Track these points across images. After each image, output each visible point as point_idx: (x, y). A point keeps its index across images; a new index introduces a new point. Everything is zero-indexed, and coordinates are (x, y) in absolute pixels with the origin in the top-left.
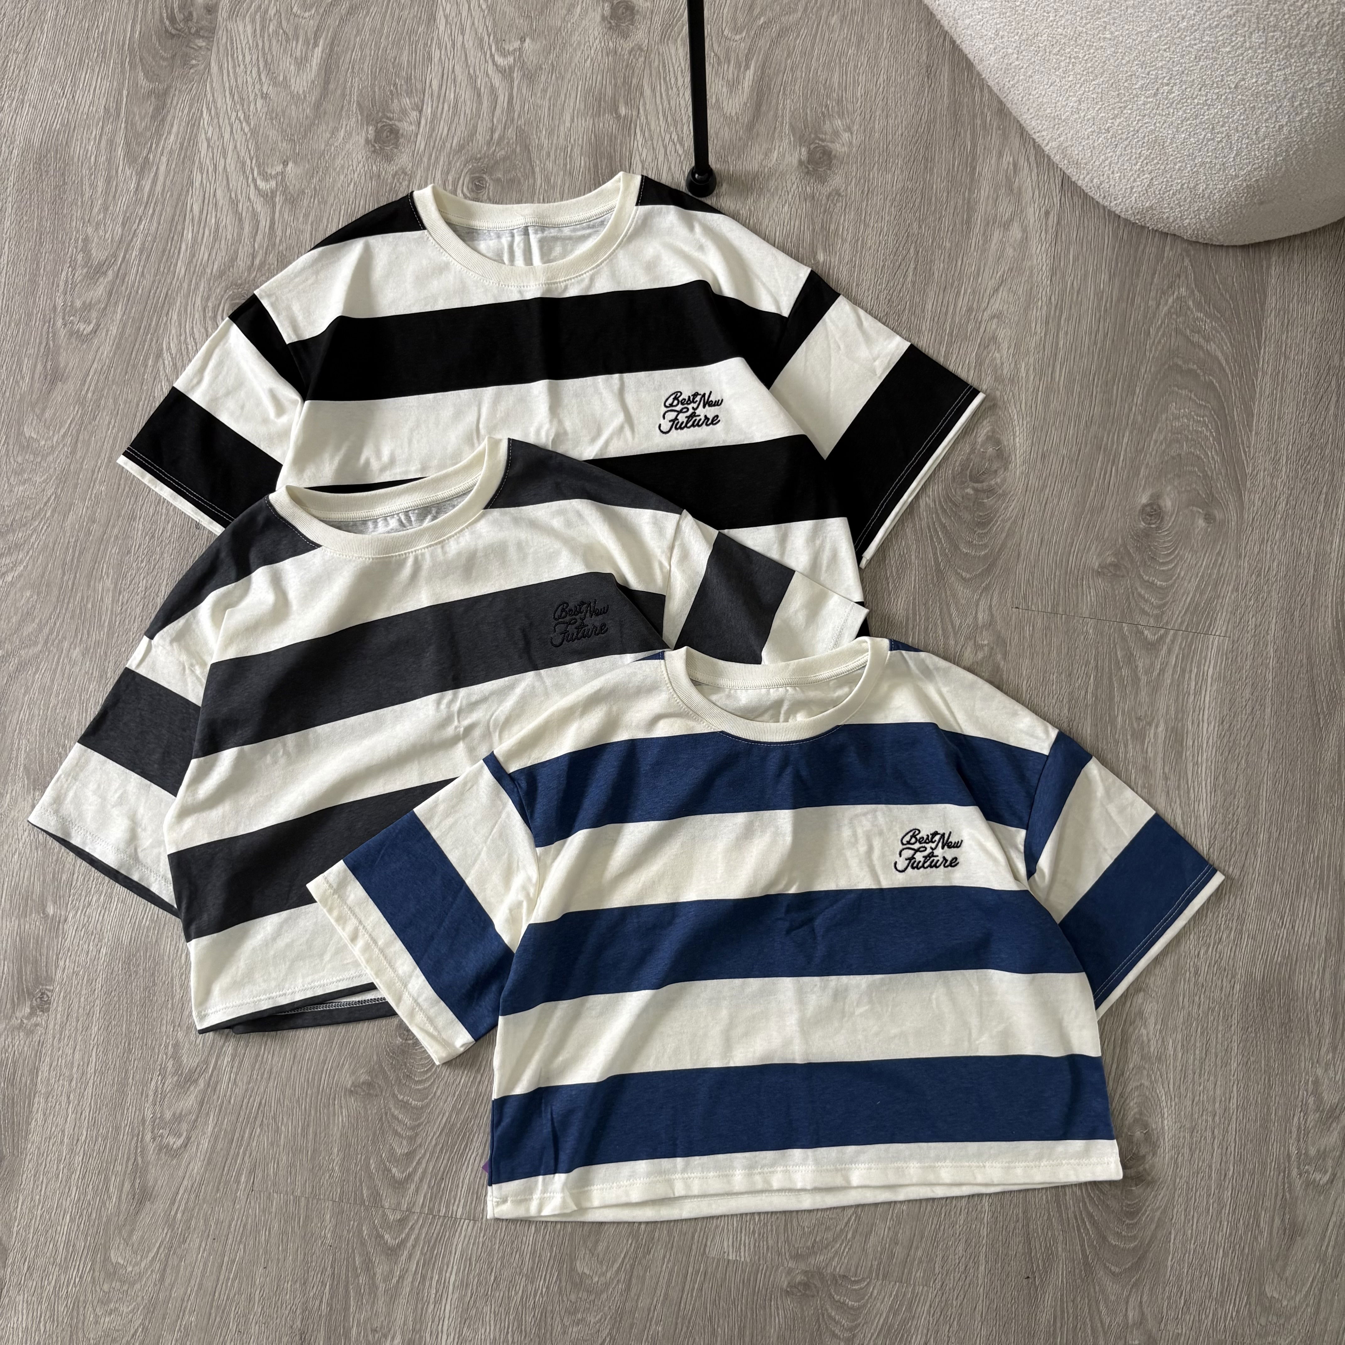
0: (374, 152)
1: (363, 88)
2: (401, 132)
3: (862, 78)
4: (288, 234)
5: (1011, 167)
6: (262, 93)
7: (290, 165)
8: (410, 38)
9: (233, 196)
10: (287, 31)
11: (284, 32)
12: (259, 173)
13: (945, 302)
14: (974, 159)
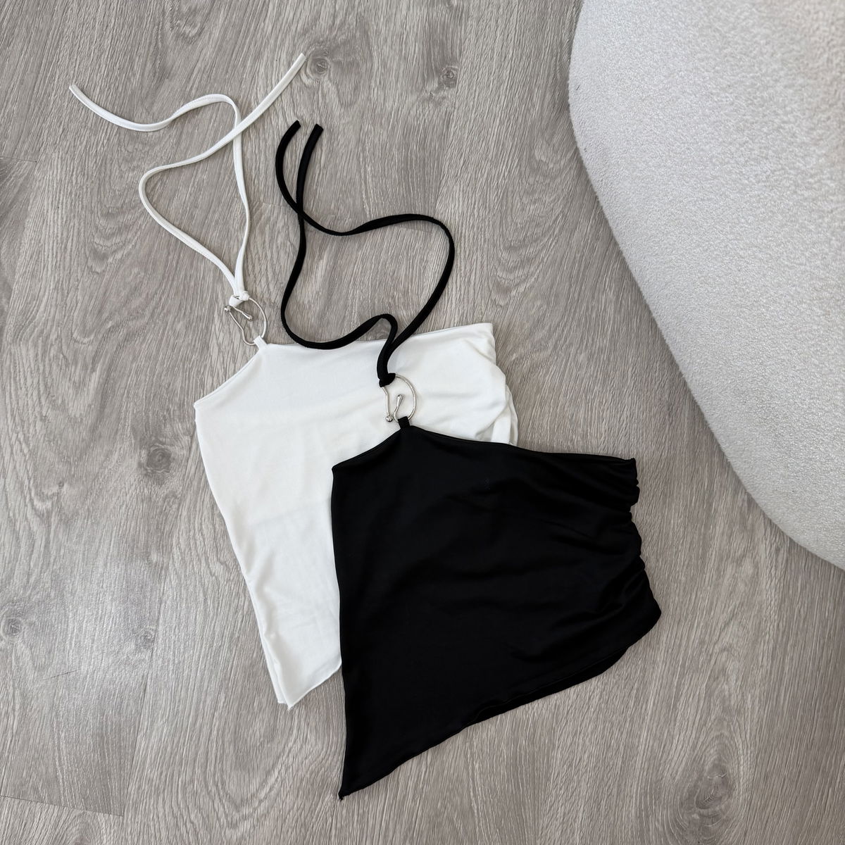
0: (146, 475)
1: (137, 412)
2: (172, 455)
3: (607, 414)
4: (62, 554)
5: (746, 504)
6: (42, 416)
7: (66, 486)
8: (184, 365)
9: (11, 515)
10: (67, 356)
11: (64, 357)
12: (36, 494)
13: (679, 635)
14: (710, 495)
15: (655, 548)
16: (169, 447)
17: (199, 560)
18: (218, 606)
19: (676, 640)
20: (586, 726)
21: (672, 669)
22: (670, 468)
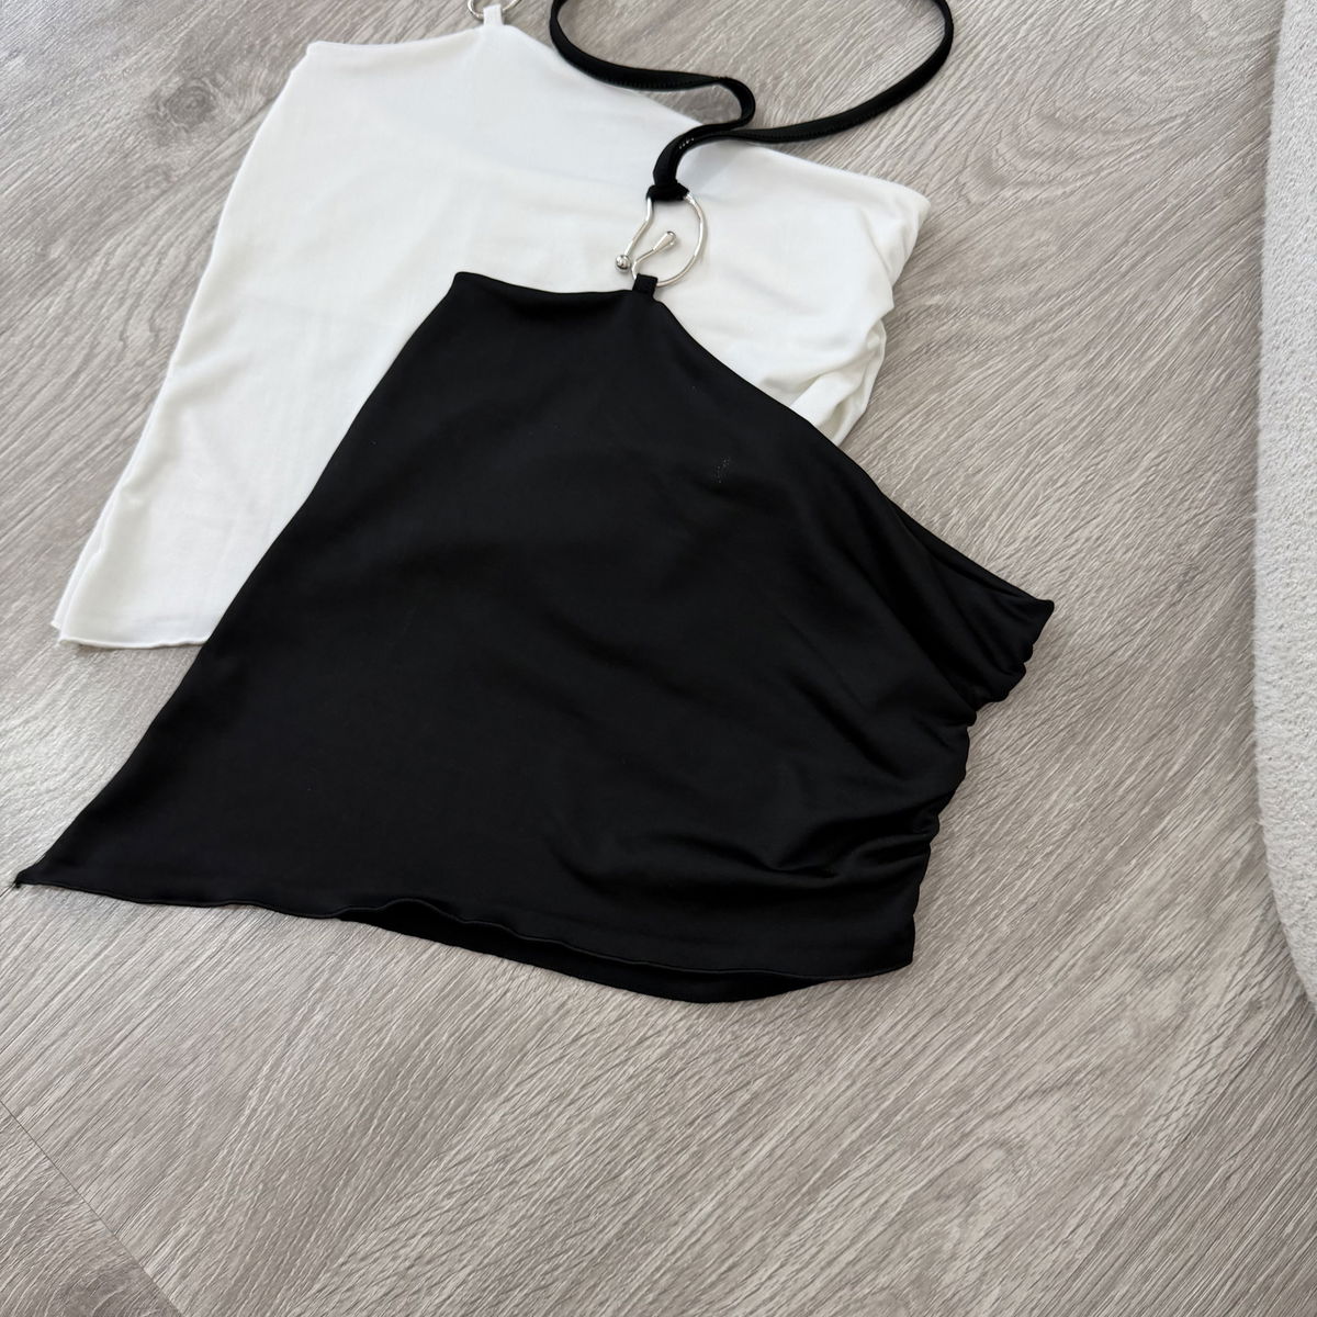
15: (982, 827)
16: (220, 95)
17: (122, 301)
18: (90, 395)
19: (909, 1048)
20: (594, 1096)
21: (858, 1103)
22: (1118, 689)
